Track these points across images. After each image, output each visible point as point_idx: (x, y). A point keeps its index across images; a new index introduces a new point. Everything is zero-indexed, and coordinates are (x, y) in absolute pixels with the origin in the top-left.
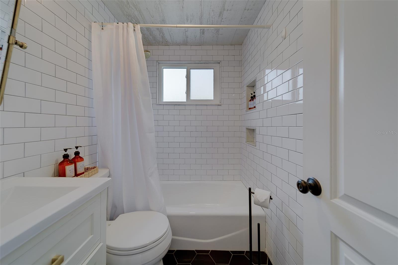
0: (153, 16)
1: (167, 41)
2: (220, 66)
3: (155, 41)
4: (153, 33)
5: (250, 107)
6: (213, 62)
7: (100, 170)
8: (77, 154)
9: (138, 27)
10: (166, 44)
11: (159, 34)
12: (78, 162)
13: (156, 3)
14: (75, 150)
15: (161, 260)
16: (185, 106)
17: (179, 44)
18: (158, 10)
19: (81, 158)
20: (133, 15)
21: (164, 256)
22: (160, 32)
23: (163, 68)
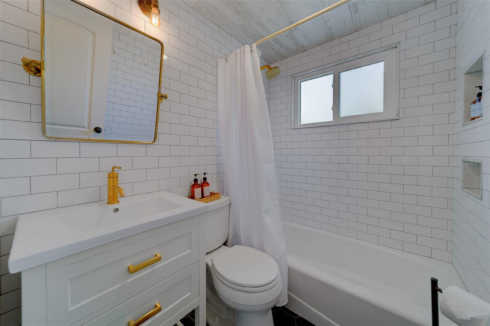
0: (277, 24)
1: (302, 46)
2: (398, 51)
3: (288, 51)
4: (283, 44)
5: (472, 116)
6: (382, 49)
7: (221, 196)
8: (205, 179)
9: (254, 45)
10: (303, 49)
11: (291, 41)
12: (205, 186)
13: (276, 7)
14: (204, 176)
15: (270, 309)
16: (329, 128)
17: (321, 44)
18: (281, 14)
19: (207, 183)
20: (258, 33)
21: (273, 307)
22: (291, 38)
23: (301, 82)
